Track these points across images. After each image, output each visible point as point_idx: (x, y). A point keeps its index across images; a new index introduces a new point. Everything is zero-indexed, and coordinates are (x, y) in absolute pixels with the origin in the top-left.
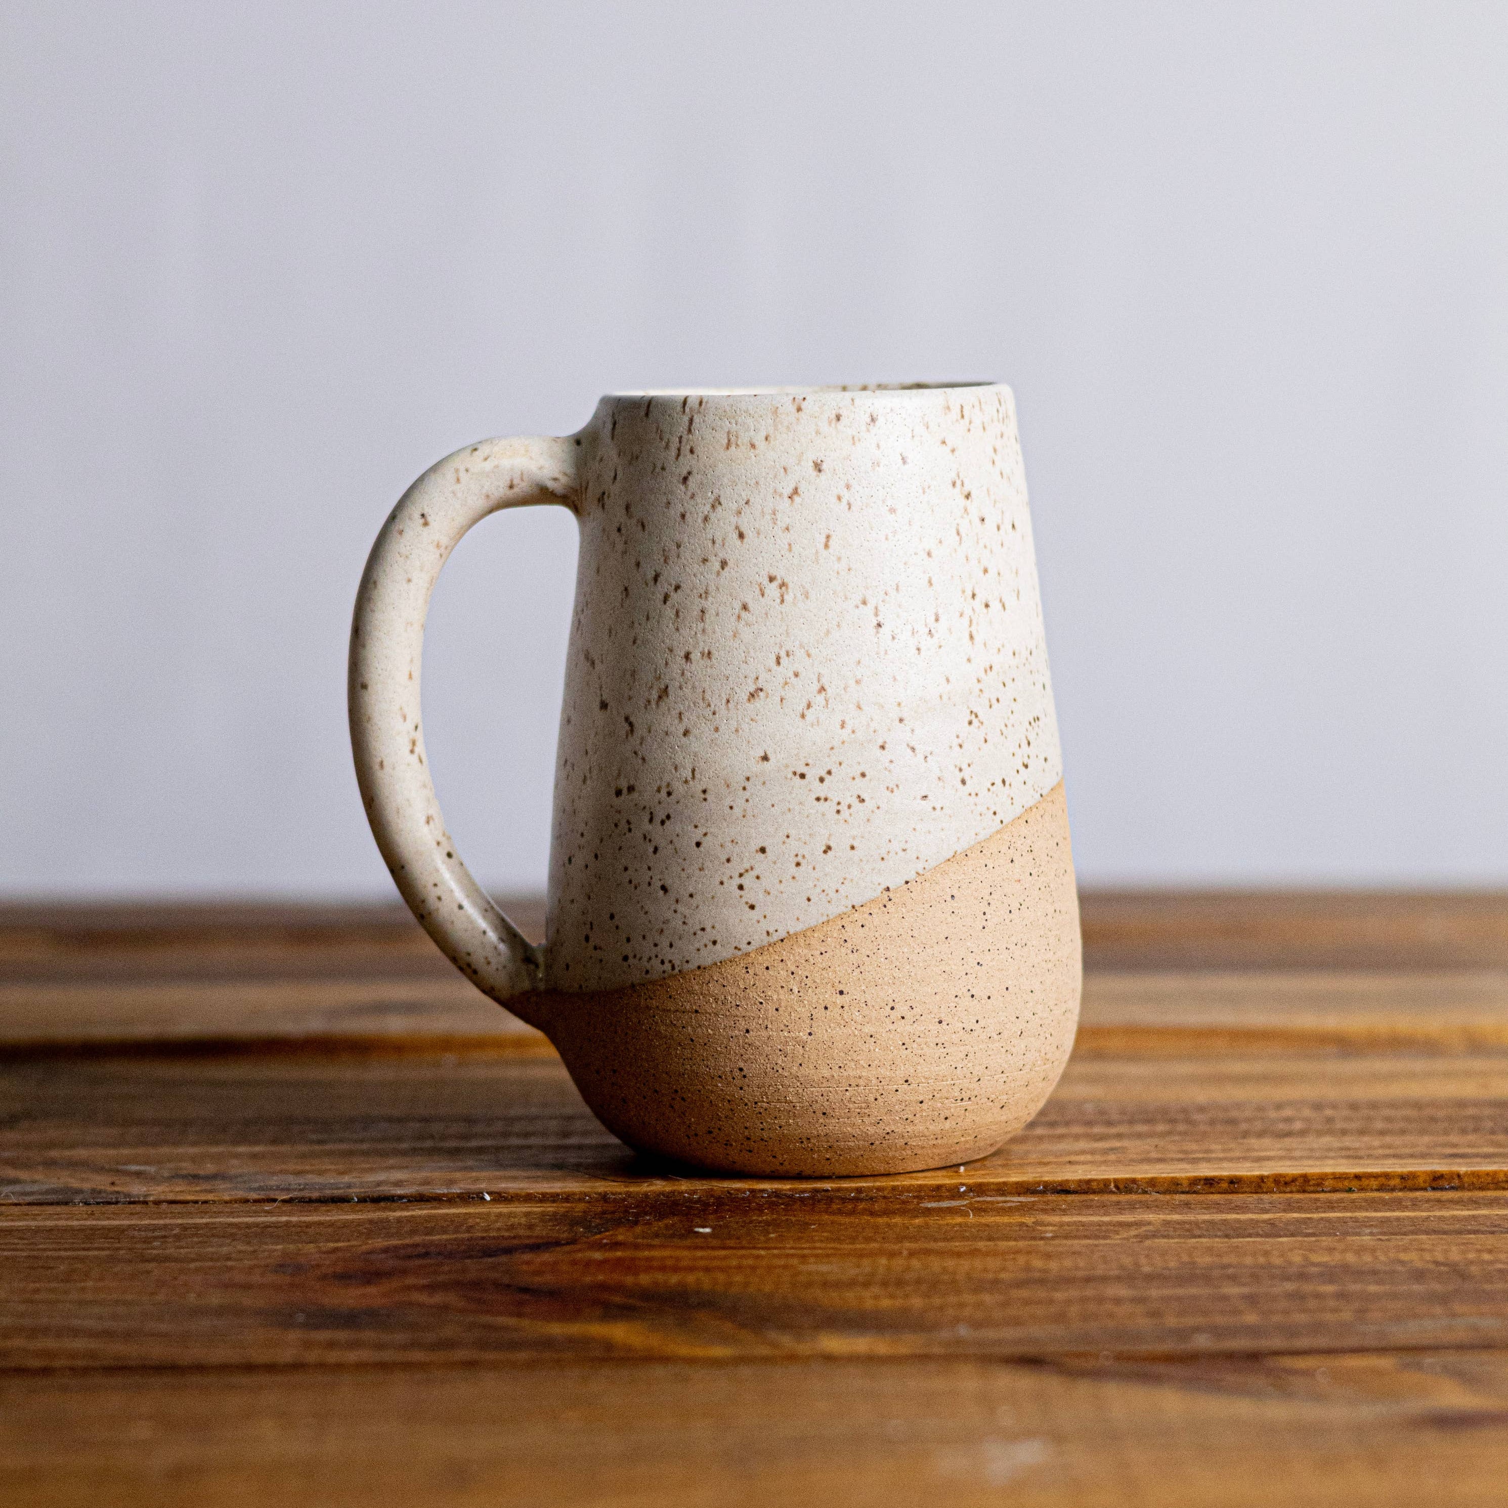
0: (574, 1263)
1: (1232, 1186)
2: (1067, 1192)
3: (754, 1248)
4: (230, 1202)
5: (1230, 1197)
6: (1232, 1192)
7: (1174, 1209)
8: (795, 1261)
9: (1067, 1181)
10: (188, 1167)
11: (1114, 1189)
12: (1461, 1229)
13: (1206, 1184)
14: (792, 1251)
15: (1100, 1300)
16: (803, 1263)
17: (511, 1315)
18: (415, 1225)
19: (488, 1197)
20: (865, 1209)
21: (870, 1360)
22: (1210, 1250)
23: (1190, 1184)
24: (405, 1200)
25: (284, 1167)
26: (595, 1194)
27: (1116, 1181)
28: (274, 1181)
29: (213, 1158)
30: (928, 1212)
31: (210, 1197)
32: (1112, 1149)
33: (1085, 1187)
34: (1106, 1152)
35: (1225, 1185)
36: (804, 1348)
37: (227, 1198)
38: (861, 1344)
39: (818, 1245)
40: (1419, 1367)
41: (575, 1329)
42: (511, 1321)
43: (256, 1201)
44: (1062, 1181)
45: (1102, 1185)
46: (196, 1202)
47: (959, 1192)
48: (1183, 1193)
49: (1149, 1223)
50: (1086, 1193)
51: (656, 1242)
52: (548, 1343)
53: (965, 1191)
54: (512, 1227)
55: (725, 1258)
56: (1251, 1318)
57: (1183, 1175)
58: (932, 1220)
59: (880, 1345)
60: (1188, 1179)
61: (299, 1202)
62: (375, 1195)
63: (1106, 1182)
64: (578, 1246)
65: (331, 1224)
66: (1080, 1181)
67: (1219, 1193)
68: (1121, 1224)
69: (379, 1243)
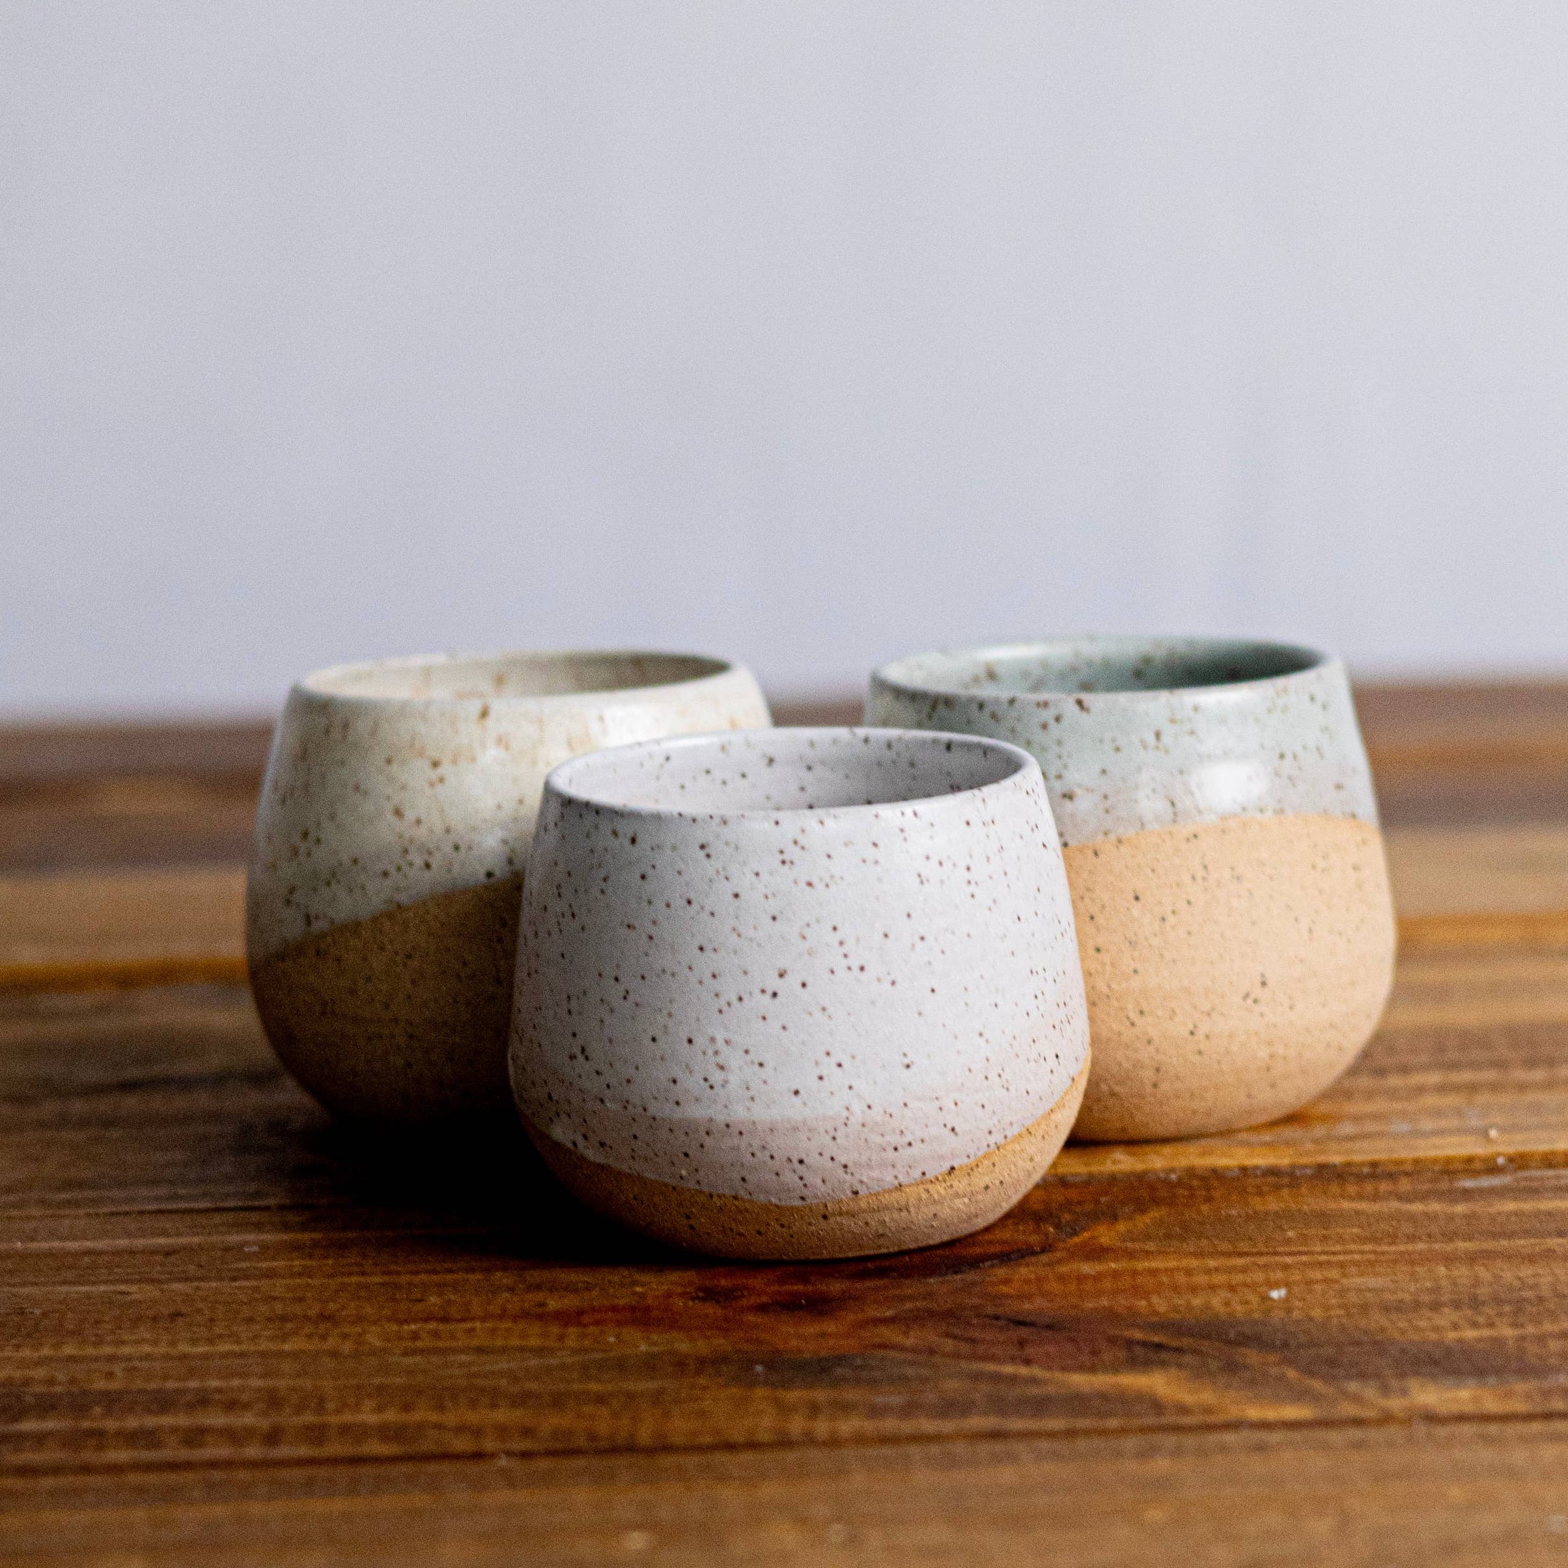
0: (1061, 1278)
3: (1276, 1254)
8: (1334, 1273)
14: (1324, 1258)
16: (1345, 1275)
17: (1013, 1360)
20: (1390, 1193)
30: (1467, 1194)
36: (1397, 1404)
39: (1353, 1247)
41: (1101, 1381)
42: (1021, 1370)
47: (1496, 1165)
51: (1151, 1246)
52: (1079, 1403)
53: (1504, 1164)
55: (1244, 1270)
58: (1478, 1207)
64: (1059, 1255)
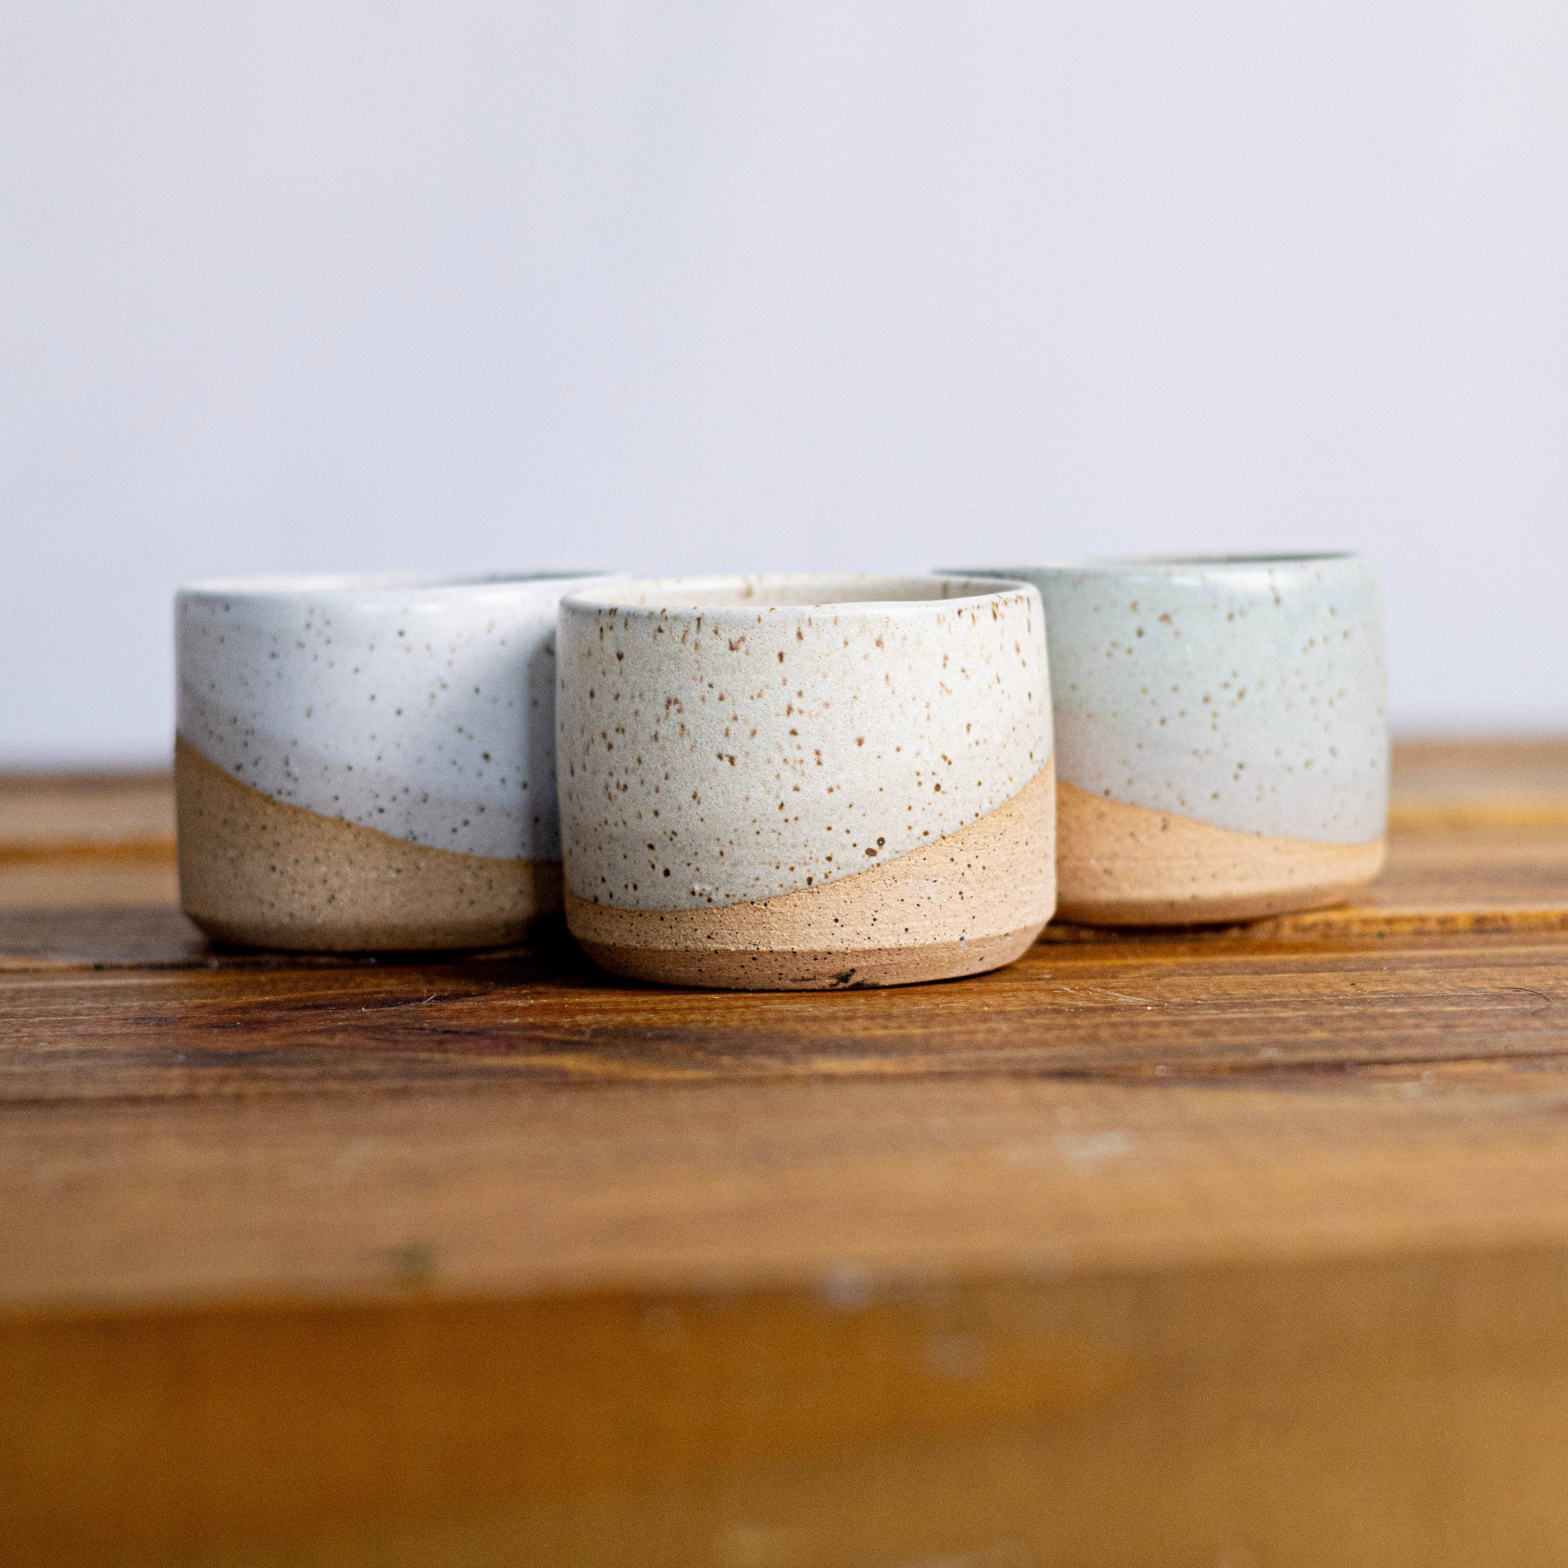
0: (493, 1009)
12: (1526, 963)
15: (1133, 1025)
16: (767, 1004)
17: (434, 1051)
21: (880, 1078)
22: (1242, 985)
36: (798, 1069)
38: (867, 1065)
40: (1542, 1069)
41: (514, 1061)
42: (438, 1056)
52: (487, 1072)
55: (672, 1001)
56: (1318, 1034)
59: (890, 1066)
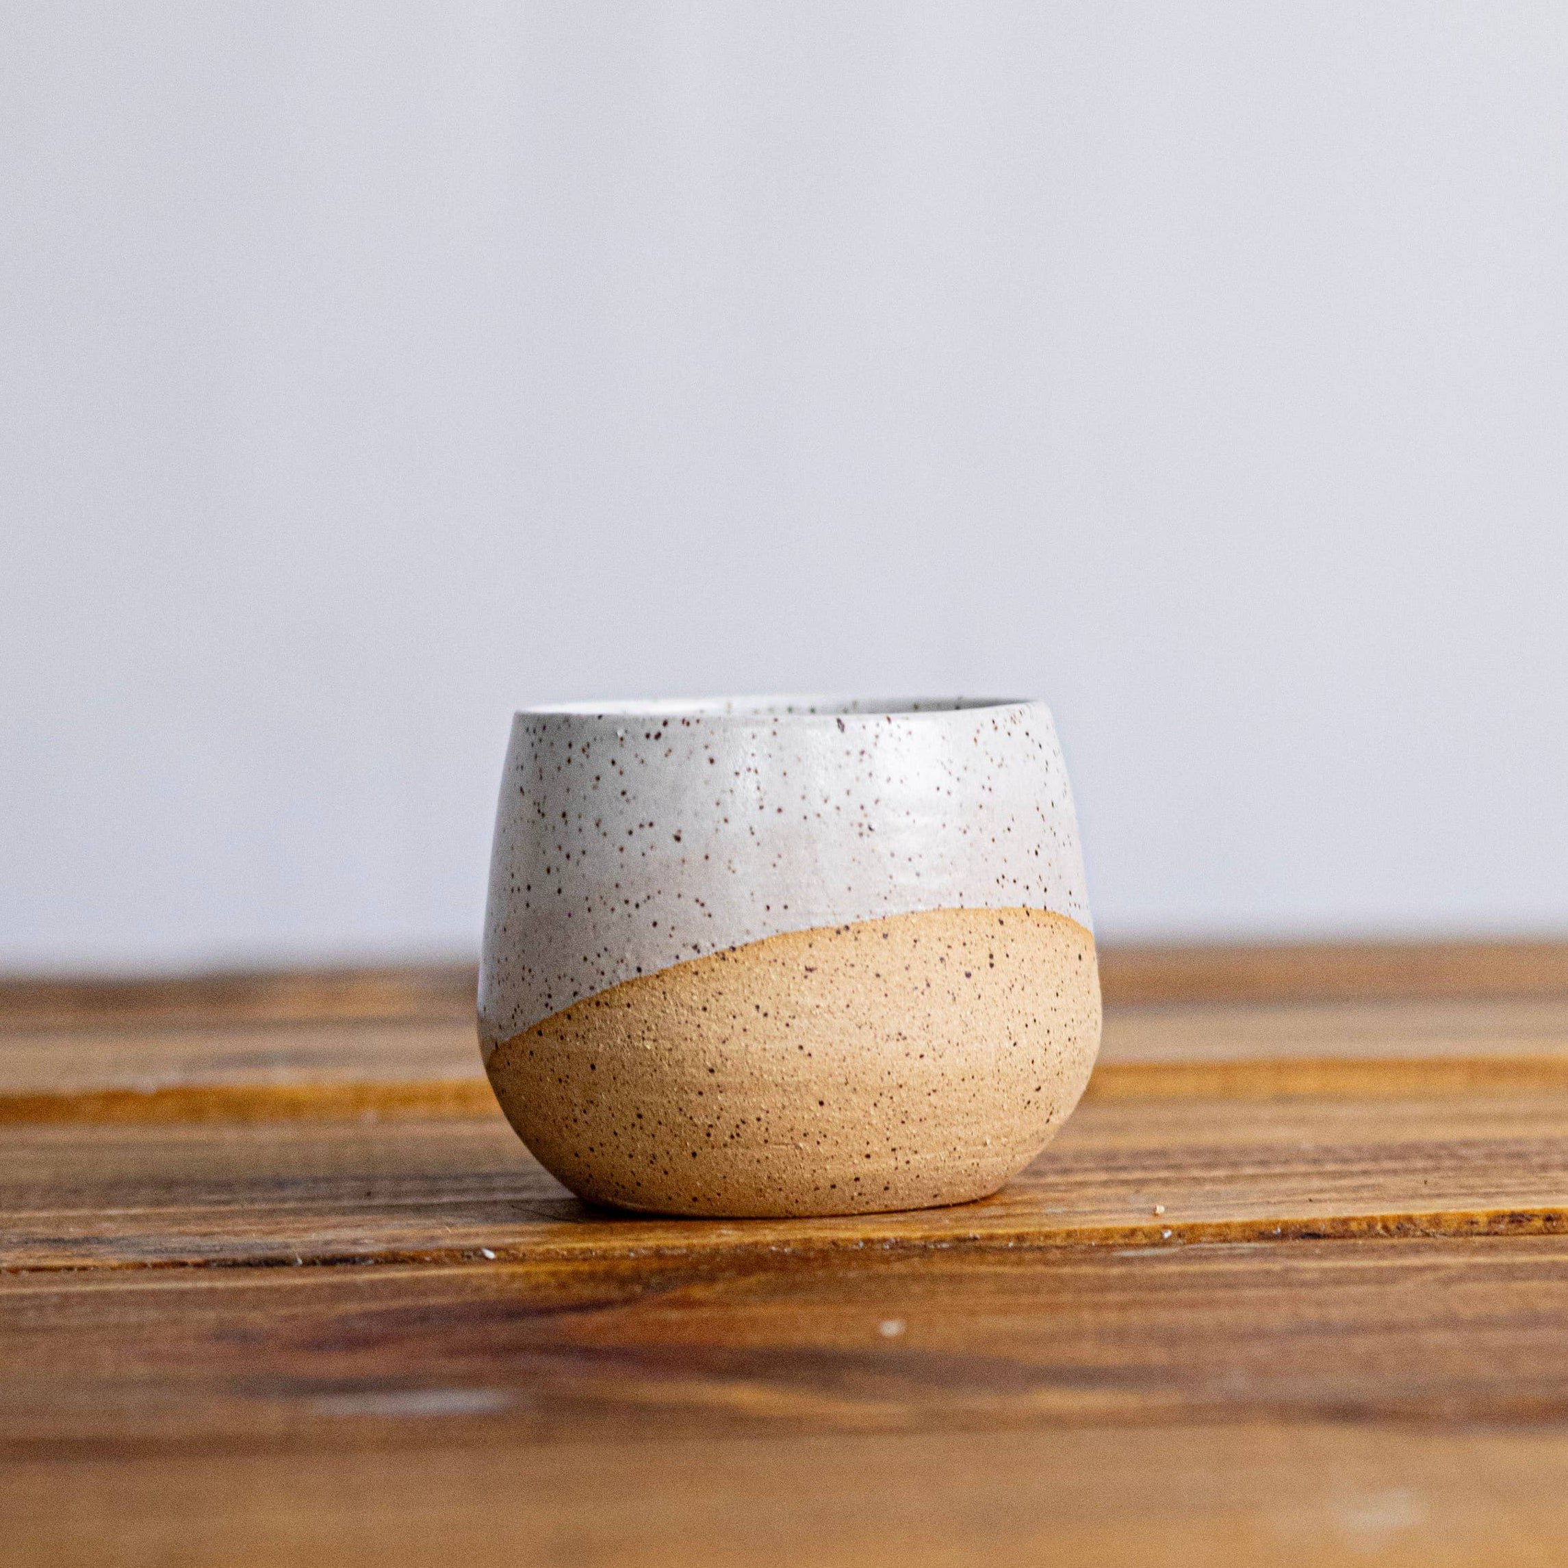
1: (1549, 1224)
2: (1316, 1236)
4: (120, 1267)
5: (1551, 1237)
6: (1550, 1233)
7: (1476, 1251)
9: (1314, 1221)
10: (41, 1231)
11: (1382, 1232)
13: (1513, 1222)
18: (398, 1288)
19: (490, 1255)
20: (1037, 1261)
23: (1490, 1222)
24: (371, 1262)
25: (182, 1229)
26: (644, 1248)
27: (1384, 1220)
28: (175, 1243)
29: (77, 1221)
30: (1125, 1261)
31: (89, 1262)
32: (1363, 1187)
33: (1341, 1229)
34: (1356, 1189)
35: (1538, 1223)
37: (114, 1263)
43: (155, 1266)
44: (1309, 1221)
45: (1365, 1226)
46: (70, 1269)
47: (1162, 1238)
48: (1479, 1234)
49: (1448, 1267)
50: (1342, 1237)
53: (1170, 1237)
54: (537, 1288)
57: (1479, 1210)
58: (1137, 1269)
60: (1487, 1215)
61: (218, 1266)
62: (328, 1255)
63: (1371, 1222)
64: (641, 1306)
65: (277, 1290)
66: (1333, 1220)
67: (1531, 1234)
68: (1407, 1270)
69: (353, 1307)
